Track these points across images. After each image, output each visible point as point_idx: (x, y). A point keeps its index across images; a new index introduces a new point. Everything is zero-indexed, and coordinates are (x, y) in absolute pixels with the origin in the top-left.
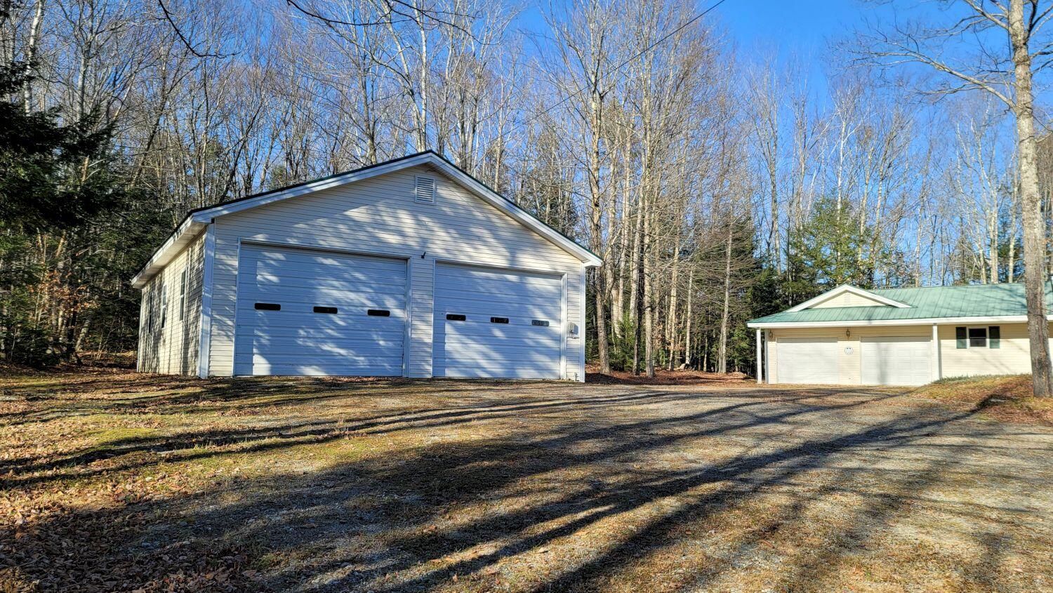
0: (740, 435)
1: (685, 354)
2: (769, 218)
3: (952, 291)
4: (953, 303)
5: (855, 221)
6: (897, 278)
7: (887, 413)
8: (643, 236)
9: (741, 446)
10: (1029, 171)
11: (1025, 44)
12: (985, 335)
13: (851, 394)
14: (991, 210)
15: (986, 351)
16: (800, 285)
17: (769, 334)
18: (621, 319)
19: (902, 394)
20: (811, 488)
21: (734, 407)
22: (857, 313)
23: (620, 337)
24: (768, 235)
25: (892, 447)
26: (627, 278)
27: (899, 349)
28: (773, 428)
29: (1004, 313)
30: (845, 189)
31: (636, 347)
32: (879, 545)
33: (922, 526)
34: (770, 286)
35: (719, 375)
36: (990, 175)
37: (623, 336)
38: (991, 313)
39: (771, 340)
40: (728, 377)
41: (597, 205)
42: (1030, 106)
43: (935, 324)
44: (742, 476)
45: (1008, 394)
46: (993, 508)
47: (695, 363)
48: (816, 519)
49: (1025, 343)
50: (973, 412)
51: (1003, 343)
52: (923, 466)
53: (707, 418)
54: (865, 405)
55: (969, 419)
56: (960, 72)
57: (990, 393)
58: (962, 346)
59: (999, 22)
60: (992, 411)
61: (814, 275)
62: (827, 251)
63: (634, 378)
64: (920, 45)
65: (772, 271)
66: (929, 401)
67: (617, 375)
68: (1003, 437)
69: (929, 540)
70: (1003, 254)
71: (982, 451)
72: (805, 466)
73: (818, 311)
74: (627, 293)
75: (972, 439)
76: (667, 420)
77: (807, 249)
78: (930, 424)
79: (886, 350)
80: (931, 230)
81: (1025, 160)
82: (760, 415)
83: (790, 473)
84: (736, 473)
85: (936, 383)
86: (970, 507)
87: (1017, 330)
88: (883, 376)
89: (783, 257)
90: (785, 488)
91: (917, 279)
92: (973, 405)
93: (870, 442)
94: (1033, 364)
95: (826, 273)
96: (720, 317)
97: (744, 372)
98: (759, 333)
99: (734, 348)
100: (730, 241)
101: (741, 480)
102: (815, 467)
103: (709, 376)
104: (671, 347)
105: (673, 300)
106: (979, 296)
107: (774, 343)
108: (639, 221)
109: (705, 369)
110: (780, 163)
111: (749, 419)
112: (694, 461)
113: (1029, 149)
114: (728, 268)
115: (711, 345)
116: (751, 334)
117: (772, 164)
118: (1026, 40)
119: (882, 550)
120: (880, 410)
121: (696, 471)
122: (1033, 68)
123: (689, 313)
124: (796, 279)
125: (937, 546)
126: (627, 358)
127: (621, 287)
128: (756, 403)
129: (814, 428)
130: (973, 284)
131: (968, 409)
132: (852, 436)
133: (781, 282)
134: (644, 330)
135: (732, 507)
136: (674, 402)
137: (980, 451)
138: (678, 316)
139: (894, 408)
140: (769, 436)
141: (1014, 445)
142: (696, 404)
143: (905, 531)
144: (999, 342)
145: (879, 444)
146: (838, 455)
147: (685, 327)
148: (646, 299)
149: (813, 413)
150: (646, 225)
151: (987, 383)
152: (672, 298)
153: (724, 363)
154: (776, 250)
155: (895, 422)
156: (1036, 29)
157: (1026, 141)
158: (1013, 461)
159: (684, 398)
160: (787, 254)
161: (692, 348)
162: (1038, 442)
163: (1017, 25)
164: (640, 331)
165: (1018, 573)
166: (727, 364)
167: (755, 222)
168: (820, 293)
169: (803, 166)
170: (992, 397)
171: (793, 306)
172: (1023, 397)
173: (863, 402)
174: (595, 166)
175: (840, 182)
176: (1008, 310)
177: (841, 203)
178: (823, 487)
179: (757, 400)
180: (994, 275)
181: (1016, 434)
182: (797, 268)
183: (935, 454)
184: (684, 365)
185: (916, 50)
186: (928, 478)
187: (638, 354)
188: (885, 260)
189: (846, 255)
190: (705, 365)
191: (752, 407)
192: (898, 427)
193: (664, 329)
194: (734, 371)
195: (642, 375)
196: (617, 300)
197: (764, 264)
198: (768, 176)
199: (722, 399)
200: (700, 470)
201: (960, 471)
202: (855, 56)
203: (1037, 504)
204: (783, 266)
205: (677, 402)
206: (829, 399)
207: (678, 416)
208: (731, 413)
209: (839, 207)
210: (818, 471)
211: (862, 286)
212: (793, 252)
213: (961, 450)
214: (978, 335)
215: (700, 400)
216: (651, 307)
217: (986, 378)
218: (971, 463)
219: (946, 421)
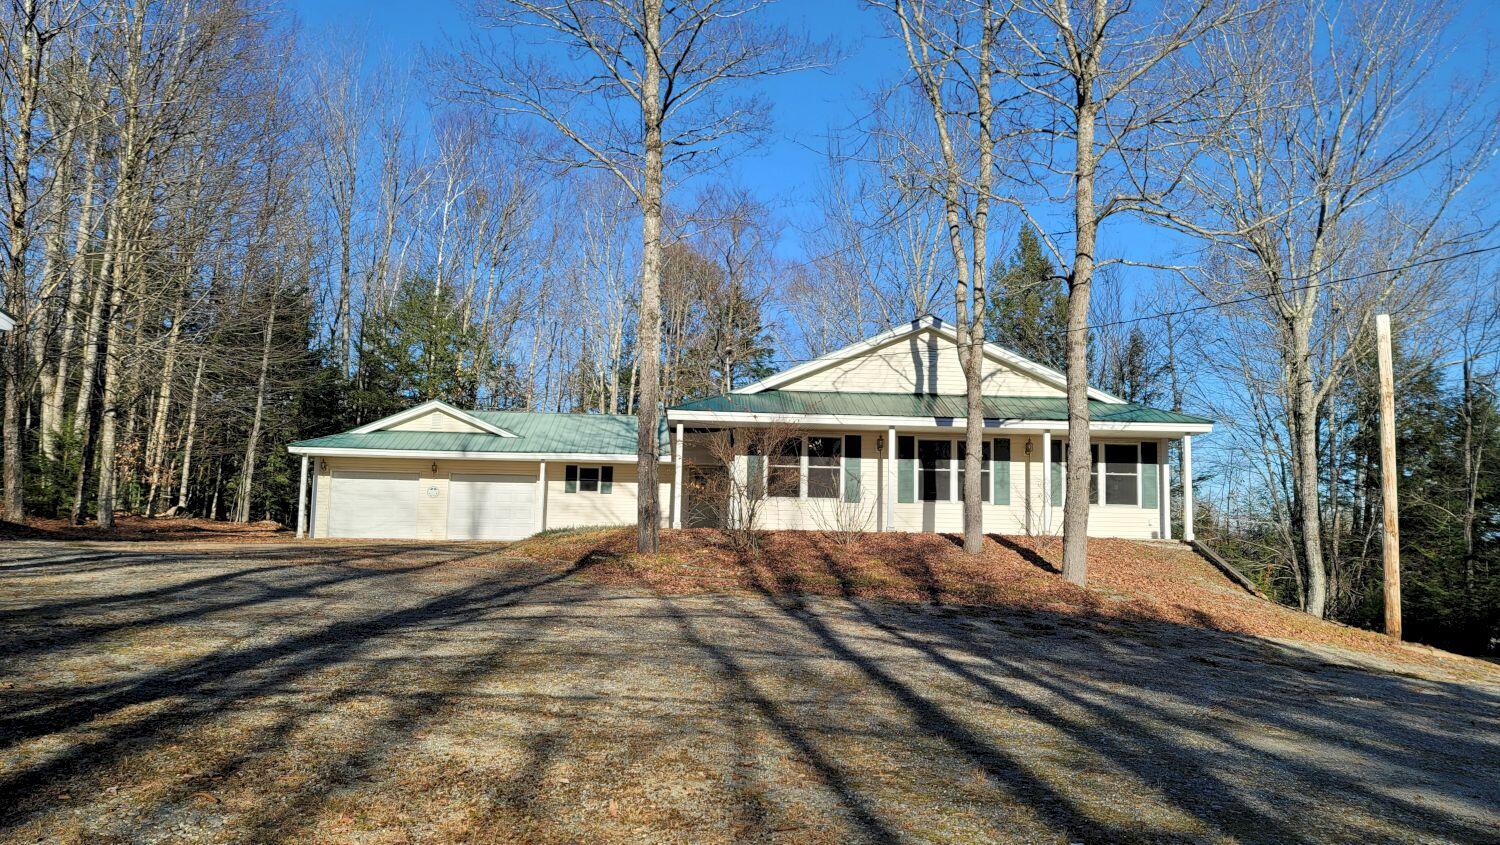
0: (229, 619)
1: (178, 490)
2: (337, 294)
3: (565, 419)
4: (565, 435)
5: (457, 315)
6: (506, 398)
7: (467, 577)
8: (109, 291)
9: (225, 636)
10: (652, 282)
11: (658, 126)
12: (597, 478)
13: (426, 552)
14: (616, 324)
15: (595, 496)
16: (374, 395)
17: (320, 465)
18: (56, 428)
19: (494, 551)
20: (319, 695)
21: (236, 575)
22: (447, 441)
23: (52, 458)
24: (334, 319)
25: (457, 624)
26: (75, 359)
27: (500, 492)
28: (289, 605)
29: (619, 451)
30: (446, 269)
31: (81, 477)
32: (393, 771)
33: (461, 735)
34: (330, 393)
35: (235, 525)
36: (617, 281)
37: (60, 458)
38: (604, 450)
39: (323, 474)
40: (251, 529)
41: (19, 224)
42: (658, 203)
43: (543, 461)
44: (207, 686)
45: (612, 550)
46: (555, 699)
47: (197, 506)
48: (310, 744)
49: (634, 487)
50: (569, 572)
51: (615, 487)
52: (488, 648)
53: (182, 594)
54: (440, 567)
55: (563, 582)
56: (586, 142)
57: (592, 548)
58: (571, 490)
59: (632, 91)
60: (590, 571)
61: (397, 384)
62: (416, 353)
63: (72, 529)
64: (543, 95)
65: (335, 372)
66: (523, 560)
67: (38, 524)
68: (594, 603)
69: (464, 752)
70: (624, 380)
71: (566, 622)
72: (321, 661)
73: (395, 435)
74: (73, 385)
75: (559, 607)
76: (102, 600)
77: (389, 345)
78: (515, 590)
79: (483, 493)
80: (549, 340)
81: (648, 267)
82: (277, 585)
83: (296, 672)
84: (198, 681)
85: (538, 536)
86: (530, 699)
87: (629, 472)
88: (475, 528)
89: (353, 353)
90: (276, 699)
91: (529, 401)
92: (571, 564)
93: (430, 618)
94: (640, 513)
95: (413, 383)
96: (245, 435)
97: (278, 521)
98: (305, 462)
99: (265, 483)
100: (271, 320)
101: (204, 693)
102: (336, 661)
103: (220, 526)
104: (154, 479)
105: (164, 404)
106: (594, 428)
107: (327, 479)
108: (106, 265)
109: (213, 515)
110: (357, 216)
111: (257, 592)
112: (128, 668)
113: (653, 254)
114: (265, 360)
115: (226, 478)
116: (294, 462)
117: (345, 215)
118: (660, 120)
119: (395, 777)
120: (458, 573)
121: (124, 683)
122: (665, 158)
123: (192, 426)
124: (370, 387)
125: (473, 760)
126: (64, 495)
127: (62, 373)
128: (276, 568)
129: (355, 602)
130: (591, 413)
131: (565, 568)
132: (410, 611)
133: (346, 389)
134: (101, 448)
135: (169, 740)
136: (128, 569)
137: (563, 622)
138: (170, 430)
139: (476, 571)
140: (277, 619)
141: (604, 613)
142: (169, 571)
143: (437, 744)
144: (610, 486)
145: (442, 620)
146: (378, 641)
147: (182, 448)
148: (109, 397)
149: (360, 581)
150: (117, 273)
151: (592, 536)
152: (161, 400)
153: (247, 506)
154: (344, 342)
155: (472, 589)
156: (671, 111)
157: (651, 244)
158: (597, 633)
159: (149, 562)
160: (360, 350)
161: (192, 481)
162: (631, 609)
163: (651, 100)
164: (91, 451)
165: (564, 784)
166: (251, 508)
167: (315, 296)
168: (403, 409)
169: (391, 226)
170: (593, 552)
171: (363, 424)
172: (626, 553)
173: (438, 563)
174: (20, 156)
175: (440, 259)
176: (622, 448)
177: (441, 288)
178: (339, 691)
179: (280, 562)
180: (614, 404)
181: (610, 599)
182: (372, 370)
183: (509, 630)
184: (174, 509)
185: (537, 99)
186: (489, 665)
187: (84, 489)
188: (492, 373)
189: (442, 360)
190: (214, 509)
191: (268, 573)
192: (473, 596)
193: (143, 448)
194: (265, 518)
195: (89, 523)
196: (52, 394)
197: (324, 361)
198: (338, 232)
199: (220, 563)
200: (132, 681)
201: (533, 651)
202: (463, 87)
203: (610, 687)
204: (352, 368)
205: (134, 568)
206: (393, 559)
207: (126, 592)
208: (227, 584)
209: (437, 292)
210: (340, 666)
211: (460, 406)
212: (367, 347)
213: (541, 623)
214: (589, 477)
215: (180, 565)
216: (115, 410)
217: (592, 529)
218: (549, 639)
219: (536, 586)
